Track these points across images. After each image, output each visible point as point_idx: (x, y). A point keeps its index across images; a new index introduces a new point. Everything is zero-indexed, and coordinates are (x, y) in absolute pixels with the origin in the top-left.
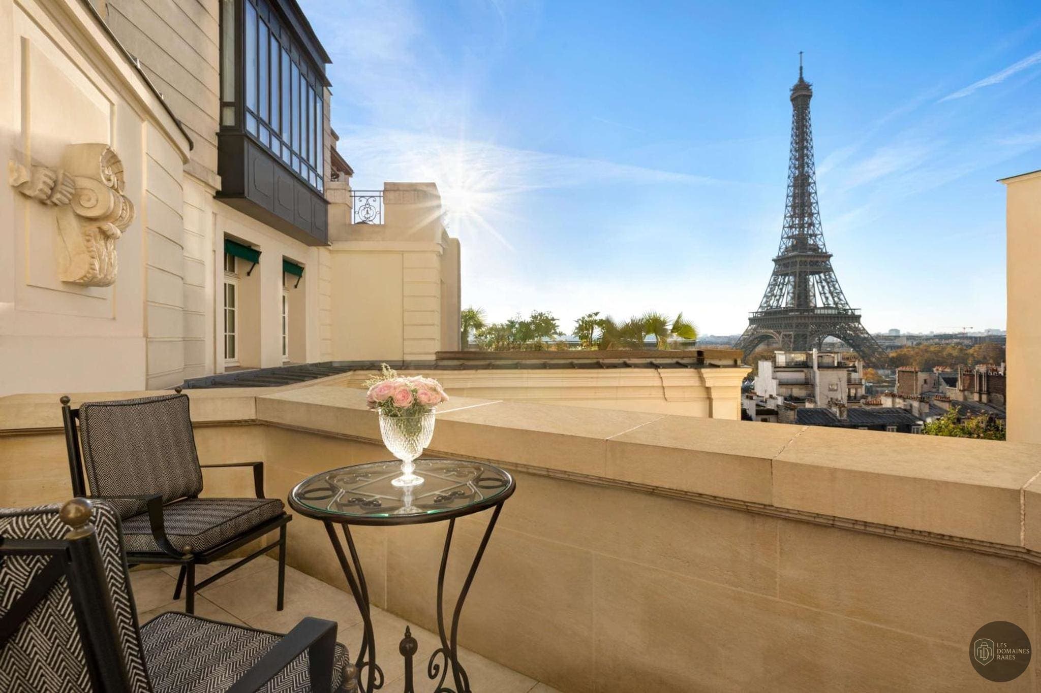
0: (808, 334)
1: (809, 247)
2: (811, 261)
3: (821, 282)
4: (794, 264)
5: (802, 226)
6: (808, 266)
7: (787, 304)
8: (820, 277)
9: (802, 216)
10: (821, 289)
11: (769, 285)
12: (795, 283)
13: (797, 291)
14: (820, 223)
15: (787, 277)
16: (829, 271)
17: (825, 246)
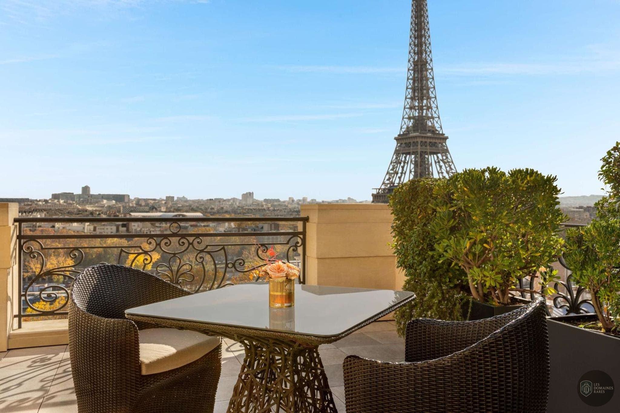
1: (428, 129)
2: (430, 142)
3: (439, 162)
4: (415, 144)
5: (421, 108)
6: (428, 147)
7: (410, 180)
8: (438, 157)
9: (421, 99)
10: (438, 168)
11: (391, 163)
12: (416, 161)
13: (419, 171)
14: (437, 107)
15: (408, 156)
16: (446, 151)
17: (442, 128)
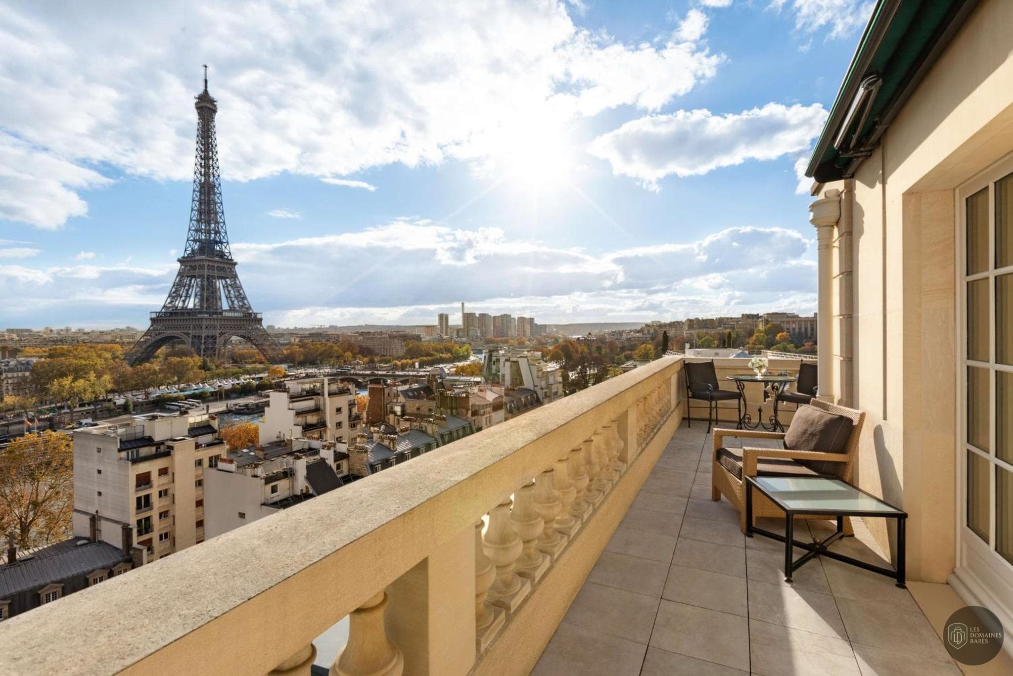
0: (218, 335)
1: (215, 253)
2: (218, 267)
3: (227, 287)
4: (202, 267)
5: (208, 232)
6: (216, 271)
7: (195, 305)
8: (226, 282)
9: (208, 223)
10: (227, 293)
11: (174, 285)
12: (202, 285)
13: (205, 294)
14: (226, 233)
15: (193, 280)
16: (235, 277)
17: (230, 254)
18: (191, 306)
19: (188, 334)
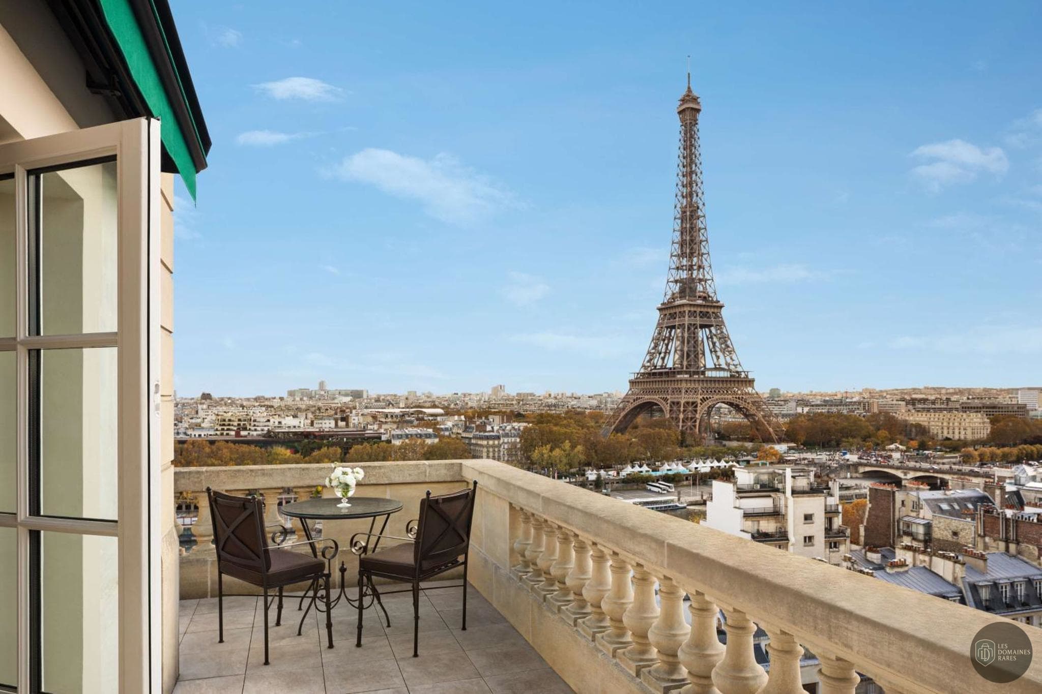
0: (699, 401)
1: (698, 294)
2: (701, 312)
3: (712, 338)
4: (682, 314)
5: (691, 268)
6: (698, 318)
7: (674, 364)
8: (711, 332)
9: (691, 255)
10: (711, 346)
11: (653, 340)
12: (683, 337)
13: (686, 349)
14: (710, 266)
15: (673, 331)
16: (720, 325)
17: (716, 294)
18: (670, 365)
19: (666, 400)
